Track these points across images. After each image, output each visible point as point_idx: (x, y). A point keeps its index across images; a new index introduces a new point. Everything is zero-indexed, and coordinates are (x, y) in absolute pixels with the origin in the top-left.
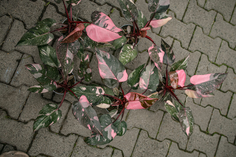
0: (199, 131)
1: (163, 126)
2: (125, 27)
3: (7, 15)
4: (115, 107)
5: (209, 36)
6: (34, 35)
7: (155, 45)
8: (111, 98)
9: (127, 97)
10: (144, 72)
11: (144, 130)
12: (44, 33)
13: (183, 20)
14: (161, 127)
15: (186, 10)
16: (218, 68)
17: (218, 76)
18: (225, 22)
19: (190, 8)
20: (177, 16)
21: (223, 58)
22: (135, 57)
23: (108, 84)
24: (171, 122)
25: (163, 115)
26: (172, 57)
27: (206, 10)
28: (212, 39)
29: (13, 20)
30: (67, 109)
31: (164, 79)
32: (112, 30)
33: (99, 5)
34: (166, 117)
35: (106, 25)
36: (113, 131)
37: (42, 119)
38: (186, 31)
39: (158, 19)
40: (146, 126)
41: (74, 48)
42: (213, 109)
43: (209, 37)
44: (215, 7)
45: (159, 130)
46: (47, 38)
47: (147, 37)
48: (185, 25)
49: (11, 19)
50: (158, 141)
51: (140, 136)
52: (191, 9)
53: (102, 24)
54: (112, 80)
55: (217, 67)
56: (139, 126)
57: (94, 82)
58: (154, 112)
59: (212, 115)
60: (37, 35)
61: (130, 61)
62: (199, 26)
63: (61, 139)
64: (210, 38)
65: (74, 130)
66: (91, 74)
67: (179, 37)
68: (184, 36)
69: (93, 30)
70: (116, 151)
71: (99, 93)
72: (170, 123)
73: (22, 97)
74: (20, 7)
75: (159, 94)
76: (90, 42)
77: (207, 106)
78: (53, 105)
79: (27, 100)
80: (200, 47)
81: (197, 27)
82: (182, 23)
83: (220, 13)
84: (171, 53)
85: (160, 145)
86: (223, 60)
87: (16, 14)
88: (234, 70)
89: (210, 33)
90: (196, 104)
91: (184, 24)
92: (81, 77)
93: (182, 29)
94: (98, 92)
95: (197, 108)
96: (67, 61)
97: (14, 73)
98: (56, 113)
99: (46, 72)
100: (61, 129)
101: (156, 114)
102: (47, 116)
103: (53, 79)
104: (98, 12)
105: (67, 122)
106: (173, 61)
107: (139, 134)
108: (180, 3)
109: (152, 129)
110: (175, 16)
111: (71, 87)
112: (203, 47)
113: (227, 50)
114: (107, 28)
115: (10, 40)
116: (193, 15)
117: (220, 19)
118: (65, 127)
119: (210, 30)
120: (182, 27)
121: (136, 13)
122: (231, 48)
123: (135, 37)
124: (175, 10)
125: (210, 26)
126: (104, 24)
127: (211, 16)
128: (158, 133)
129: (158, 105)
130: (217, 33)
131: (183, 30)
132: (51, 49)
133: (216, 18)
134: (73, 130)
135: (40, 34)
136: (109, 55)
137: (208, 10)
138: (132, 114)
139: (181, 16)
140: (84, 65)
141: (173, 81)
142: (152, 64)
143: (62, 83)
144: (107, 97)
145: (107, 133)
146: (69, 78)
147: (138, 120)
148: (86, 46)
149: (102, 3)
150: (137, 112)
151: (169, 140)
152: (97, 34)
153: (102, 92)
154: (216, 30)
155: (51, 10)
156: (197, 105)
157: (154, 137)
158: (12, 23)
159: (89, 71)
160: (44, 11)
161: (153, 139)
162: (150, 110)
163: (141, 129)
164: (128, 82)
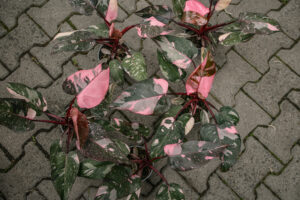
1: (249, 58)
2: (101, 56)
3: (28, 194)
4: (198, 111)
6: (61, 175)
7: (138, 25)
8: (184, 112)
9: (190, 90)
10: (168, 55)
11: (245, 85)
12: (65, 162)
14: (249, 61)
22: (143, 59)
23: (162, 109)
24: (249, 46)
25: (235, 53)
29: (37, 190)
32: (96, 75)
33: (60, 76)
34: (239, 49)
35: (87, 80)
39: (107, 8)
40: (240, 81)
41: (98, 134)
45: (252, 66)
46: (72, 161)
47: (124, 32)
49: (35, 192)
50: (266, 72)
51: (250, 94)
53: (82, 84)
54: (160, 102)
56: (235, 90)
57: (154, 123)
58: (225, 63)
60: (63, 171)
61: (145, 67)
63: (210, 197)
65: (205, 175)
66: (141, 126)
69: (86, 99)
70: (255, 133)
71: (171, 125)
72: (250, 48)
75: (206, 47)
76: (99, 108)
78: (161, 190)
84: (158, 9)
85: (273, 72)
90: (239, 3)
94: (168, 126)
96: (111, 150)
98: (173, 192)
99: (114, 182)
100: (196, 191)
101: (230, 60)
103: (127, 178)
104: (66, 82)
105: (190, 179)
106: (170, 10)
107: (246, 94)
111: (148, 156)
118: (196, 185)
121: (87, 33)
123: (118, 47)
126: (83, 81)
128: (257, 70)
129: (219, 54)
132: (89, 162)
135: (64, 167)
136: (126, 93)
138: (216, 92)
140: (126, 129)
141: (196, 20)
143: (138, 165)
144: (180, 115)
145: (226, 138)
146: (135, 155)
148: (102, 116)
149: (60, 72)
151: (271, 57)
152: (92, 96)
153: (171, 121)
155: (42, 138)
157: (260, 76)
158: (40, 193)
159: (135, 126)
160: (40, 148)
161: (260, 79)
162: (221, 66)
163: (241, 89)
164: (172, 80)
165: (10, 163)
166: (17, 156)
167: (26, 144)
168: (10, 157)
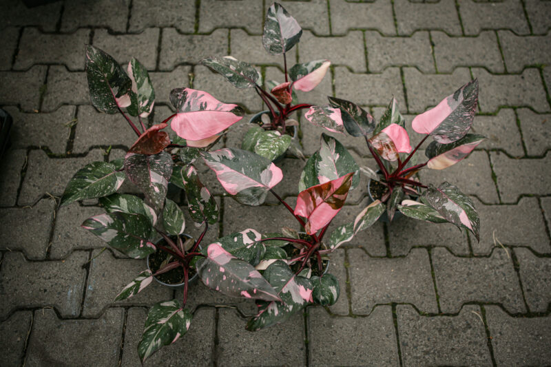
0: (533, 257)
1: (440, 278)
3: (45, 197)
5: (437, 73)
6: (88, 180)
9: (301, 211)
10: (320, 163)
11: (403, 304)
12: (105, 175)
13: (370, 69)
14: (437, 282)
15: (366, 54)
16: (495, 119)
17: (461, 94)
18: (454, 38)
19: (372, 47)
20: (354, 68)
21: (492, 97)
24: (455, 263)
25: (427, 256)
26: (367, 118)
27: (405, 36)
28: (449, 76)
29: (58, 201)
30: (212, 323)
31: (381, 175)
32: (219, 109)
34: (437, 256)
35: (204, 106)
36: (302, 288)
37: (152, 333)
38: (386, 84)
39: (306, 73)
40: (401, 294)
41: (162, 167)
42: (539, 201)
43: (438, 75)
44: (418, 25)
45: (436, 291)
46: (114, 181)
48: (379, 75)
49: (53, 201)
50: (448, 315)
51: (400, 320)
52: (374, 46)
53: (195, 106)
54: (254, 190)
55: (490, 117)
56: (384, 298)
58: (403, 257)
59: (543, 213)
60: (93, 179)
62: (407, 66)
64: (443, 76)
65: (244, 361)
66: (212, 201)
67: (378, 99)
68: (387, 94)
71: (250, 242)
72: (454, 267)
73: (112, 332)
74: (63, 175)
75: (384, 204)
77: (519, 200)
78: (168, 304)
79: (123, 335)
80: (432, 99)
81: (405, 69)
82: (371, 75)
83: (436, 29)
84: (360, 113)
86: (496, 100)
87: (59, 188)
88: (532, 109)
89: (436, 69)
90: (491, 204)
91: (376, 75)
92: (201, 223)
93: (376, 85)
94: (246, 240)
95: (497, 212)
97: (85, 292)
98: (179, 316)
99: (124, 225)
101: (412, 258)
102: (161, 325)
103: (143, 238)
104: (180, 90)
105: (222, 349)
106: (372, 125)
107: (395, 316)
108: (347, 47)
109: (420, 293)
110: (351, 70)
112: (437, 96)
113: (491, 81)
114: (208, 108)
115: (60, 236)
116: (385, 54)
117: (441, 39)
119: (433, 62)
120: (374, 82)
122: (497, 74)
124: (344, 61)
125: (428, 57)
126: (199, 104)
127: (420, 41)
128: (437, 299)
129: (404, 239)
130: (451, 61)
131: (380, 86)
132: (127, 199)
133: (433, 40)
134: (242, 363)
135: (99, 178)
136: (230, 152)
137: (408, 34)
138: (356, 279)
139: (362, 66)
140: (193, 190)
141: (384, 149)
142: (328, 143)
145: (289, 294)
146: (185, 246)
147: (376, 286)
150: (366, 272)
151: (474, 303)
152: (193, 125)
153: (255, 237)
154: (446, 58)
156: (494, 206)
157: (435, 310)
158: (56, 208)
159: (206, 194)
161: (432, 315)
162: (393, 255)
163: (394, 305)
165: (63, 152)
166: (76, 150)
167: (97, 147)
168: (70, 146)
